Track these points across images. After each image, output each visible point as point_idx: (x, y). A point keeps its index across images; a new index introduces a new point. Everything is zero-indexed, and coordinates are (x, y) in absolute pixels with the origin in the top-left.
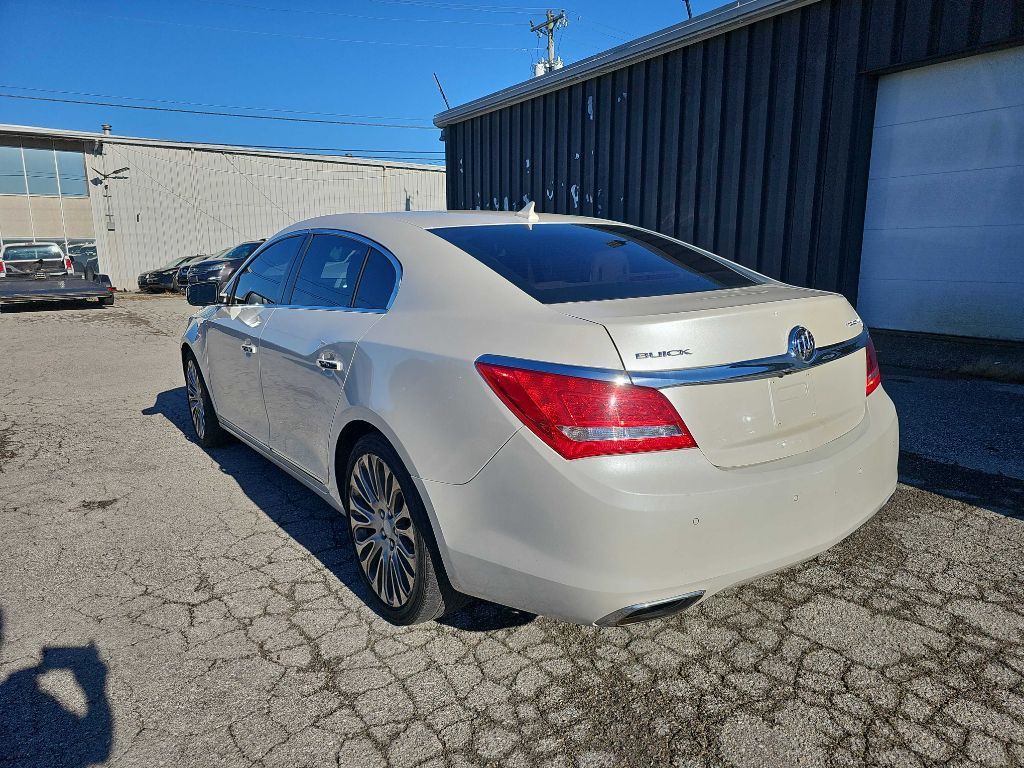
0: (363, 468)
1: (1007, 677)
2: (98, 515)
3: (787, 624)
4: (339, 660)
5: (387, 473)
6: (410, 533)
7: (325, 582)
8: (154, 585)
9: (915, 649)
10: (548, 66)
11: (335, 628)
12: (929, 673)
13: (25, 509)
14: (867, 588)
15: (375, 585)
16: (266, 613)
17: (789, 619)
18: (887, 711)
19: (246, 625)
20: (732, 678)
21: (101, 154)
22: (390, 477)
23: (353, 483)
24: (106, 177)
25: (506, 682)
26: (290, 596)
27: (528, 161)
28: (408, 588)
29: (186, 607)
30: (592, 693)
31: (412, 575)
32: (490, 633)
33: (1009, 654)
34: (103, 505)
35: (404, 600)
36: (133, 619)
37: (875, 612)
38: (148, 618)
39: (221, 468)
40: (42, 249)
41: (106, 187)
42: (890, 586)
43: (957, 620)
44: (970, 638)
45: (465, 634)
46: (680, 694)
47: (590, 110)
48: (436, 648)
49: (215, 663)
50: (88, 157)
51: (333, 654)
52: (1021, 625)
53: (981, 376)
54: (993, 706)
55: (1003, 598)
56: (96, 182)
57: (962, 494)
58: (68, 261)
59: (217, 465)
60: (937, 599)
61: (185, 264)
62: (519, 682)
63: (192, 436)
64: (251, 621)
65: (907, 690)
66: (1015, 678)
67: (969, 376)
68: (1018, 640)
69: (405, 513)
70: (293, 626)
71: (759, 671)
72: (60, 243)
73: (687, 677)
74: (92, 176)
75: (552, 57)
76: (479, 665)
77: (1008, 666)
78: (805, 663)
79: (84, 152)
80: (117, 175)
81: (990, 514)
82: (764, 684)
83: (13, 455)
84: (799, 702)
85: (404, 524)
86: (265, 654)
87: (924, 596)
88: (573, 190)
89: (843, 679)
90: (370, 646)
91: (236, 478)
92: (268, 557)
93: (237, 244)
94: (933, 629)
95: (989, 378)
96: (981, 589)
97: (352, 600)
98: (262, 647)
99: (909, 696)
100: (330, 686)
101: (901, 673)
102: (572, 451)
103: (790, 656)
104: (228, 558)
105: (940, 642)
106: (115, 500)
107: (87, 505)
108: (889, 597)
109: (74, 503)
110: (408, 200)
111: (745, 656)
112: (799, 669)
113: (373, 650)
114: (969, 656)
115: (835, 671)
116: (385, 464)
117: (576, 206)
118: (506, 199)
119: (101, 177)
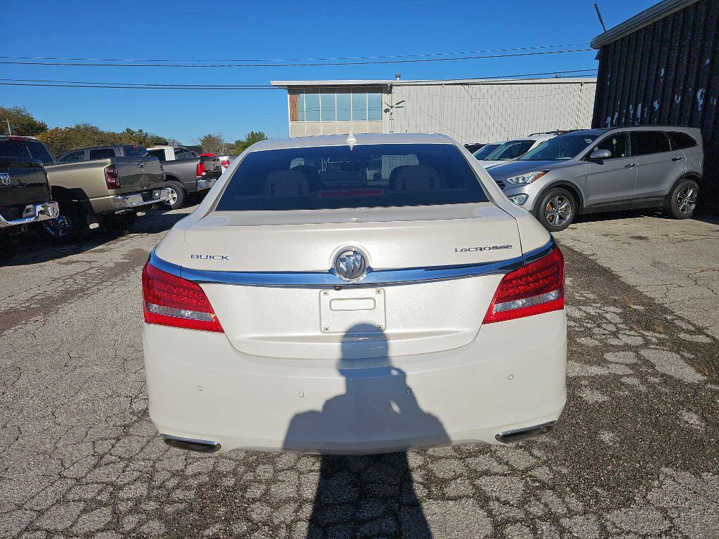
21: (391, 93)
24: (392, 107)
27: (663, 70)
41: (391, 113)
50: (384, 96)
56: (387, 111)
74: (384, 107)
79: (382, 92)
80: (398, 106)
88: (699, 93)
117: (700, 109)
118: (640, 106)
119: (389, 108)
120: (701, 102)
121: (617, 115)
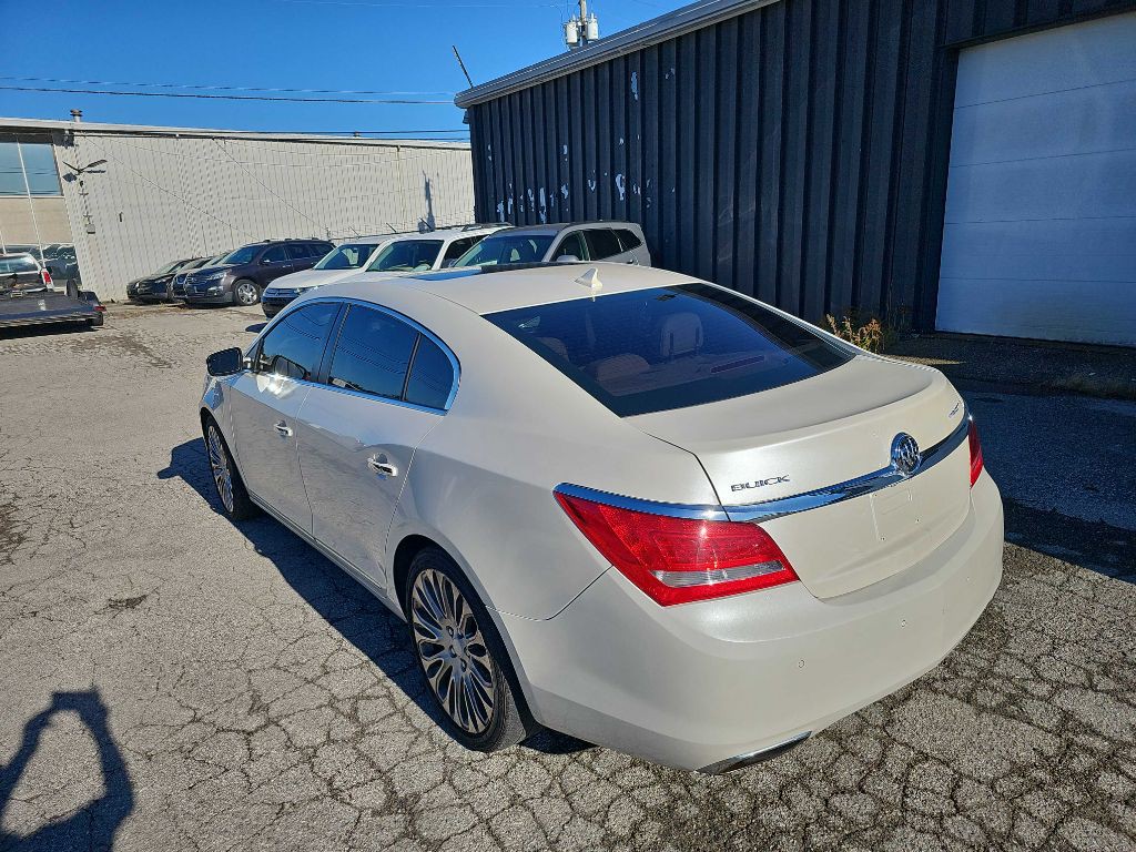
0: (427, 582)
1: (1121, 787)
2: (127, 617)
3: (888, 729)
4: (417, 797)
5: (456, 594)
6: (486, 661)
7: (389, 696)
8: (204, 709)
9: (1025, 755)
10: (580, 24)
11: (408, 757)
12: (1040, 785)
13: (46, 614)
14: (969, 679)
15: (446, 706)
16: (330, 741)
17: (890, 722)
18: (1000, 835)
19: (310, 757)
20: (836, 801)
21: (72, 145)
22: (460, 600)
23: (416, 595)
24: (80, 171)
25: (598, 818)
26: (353, 716)
27: (565, 147)
28: (485, 716)
29: (242, 736)
30: (690, 828)
31: (490, 704)
32: (574, 756)
33: (1122, 757)
34: (131, 603)
35: (481, 728)
36: (188, 755)
37: (981, 709)
38: (202, 750)
39: (256, 549)
40: (15, 261)
41: (81, 183)
42: (993, 674)
43: (1067, 716)
44: (1082, 739)
45: (548, 758)
46: (782, 825)
47: (634, 88)
48: (518, 777)
49: (282, 808)
50: (58, 150)
51: (408, 790)
52: (1133, 720)
53: (1075, 391)
54: (1109, 824)
55: (1112, 685)
56: (69, 178)
57: (1062, 550)
58: (46, 275)
59: (251, 545)
60: (1044, 689)
61: (180, 271)
62: (611, 817)
63: (218, 507)
64: (315, 751)
65: (1020, 808)
66: (1130, 787)
67: (1062, 391)
68: (1130, 739)
69: (479, 639)
70: (360, 755)
71: (863, 792)
72: (35, 253)
73: (788, 803)
74: (63, 171)
75: (585, 14)
76: (567, 797)
77: (1123, 773)
78: (911, 778)
79: (52, 143)
80: (92, 169)
81: (1094, 576)
82: (870, 807)
83: (21, 540)
84: (908, 829)
85: (477, 650)
86: (335, 794)
87: (1030, 686)
88: (618, 180)
89: (952, 797)
90: (448, 778)
91: (274, 562)
92: (323, 666)
93: (238, 247)
94: (1042, 728)
95: (1084, 393)
96: (1089, 675)
97: (422, 719)
98: (330, 784)
99: (1023, 815)
100: (411, 833)
101: (1012, 787)
102: (666, 596)
103: (896, 772)
104: (279, 668)
105: (1051, 746)
106: (145, 596)
107: (114, 605)
108: (994, 690)
109: (100, 603)
110: (427, 185)
111: (847, 774)
112: (905, 787)
113: (451, 784)
114: (1081, 763)
115: (943, 787)
116: (453, 585)
117: (622, 198)
118: (542, 190)
119: (75, 172)
120: (622, 190)
121: (511, 202)
